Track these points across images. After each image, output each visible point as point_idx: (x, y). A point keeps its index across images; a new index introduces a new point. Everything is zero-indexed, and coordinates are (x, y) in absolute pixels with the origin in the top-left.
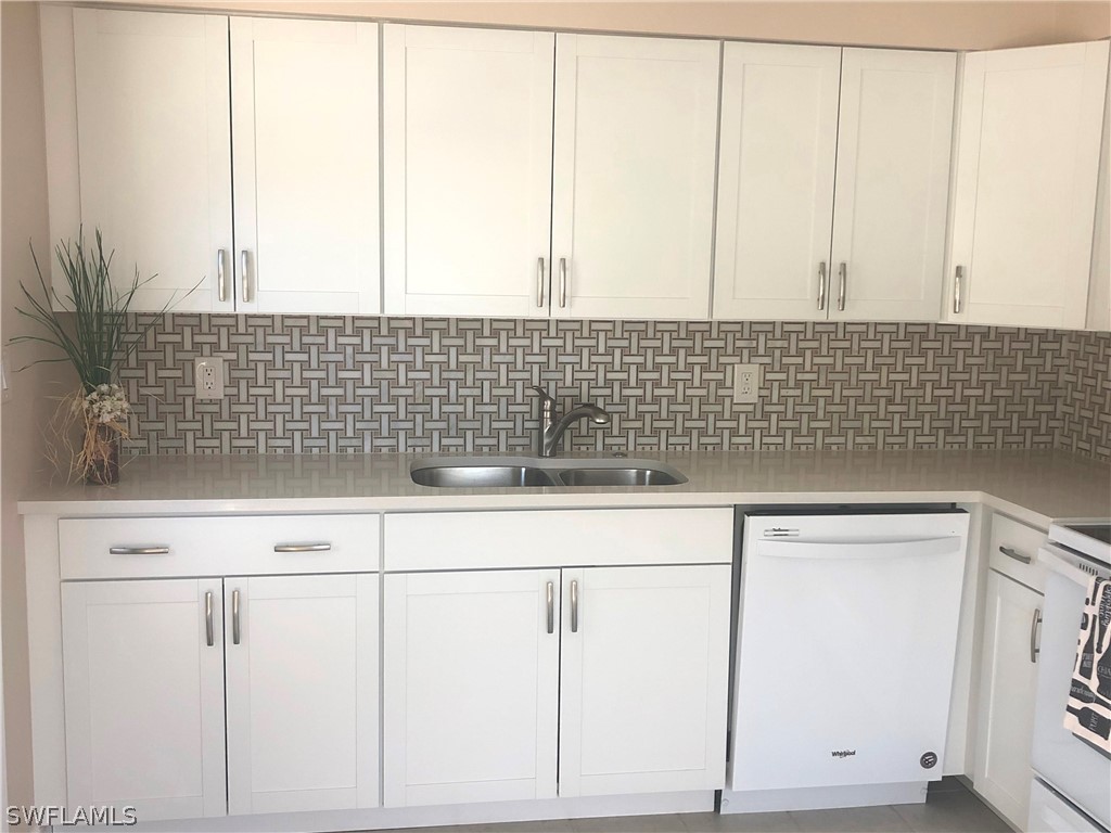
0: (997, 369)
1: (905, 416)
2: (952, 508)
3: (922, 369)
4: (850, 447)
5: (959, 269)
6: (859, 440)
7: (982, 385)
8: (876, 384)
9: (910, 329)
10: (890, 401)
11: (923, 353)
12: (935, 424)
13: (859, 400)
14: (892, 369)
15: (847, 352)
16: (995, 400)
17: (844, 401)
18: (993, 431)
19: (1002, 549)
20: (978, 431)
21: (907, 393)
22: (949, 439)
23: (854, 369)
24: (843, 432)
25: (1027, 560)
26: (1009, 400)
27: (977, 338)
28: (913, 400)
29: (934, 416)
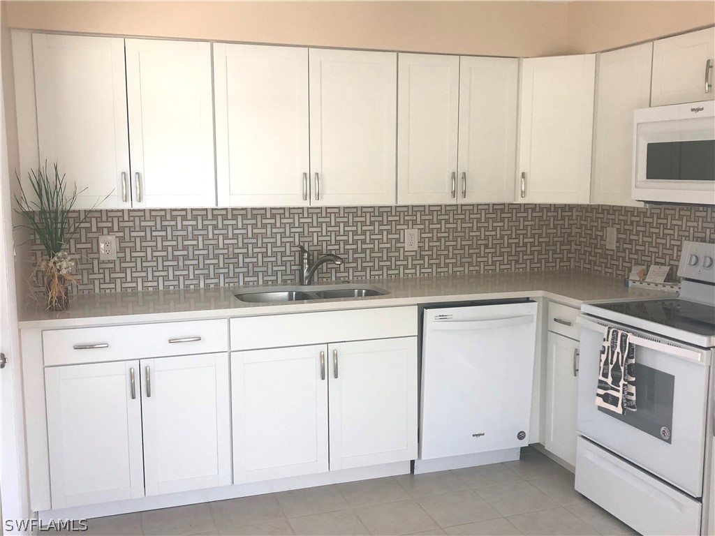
0: (540, 227)
1: (494, 254)
2: (527, 300)
3: (502, 228)
4: (466, 272)
5: (523, 174)
6: (471, 268)
7: (533, 236)
8: (479, 238)
9: (495, 207)
10: (486, 246)
11: (502, 220)
12: (510, 258)
13: (470, 247)
14: (486, 229)
15: (463, 221)
16: (540, 244)
17: (463, 247)
18: (539, 261)
19: (555, 320)
20: (532, 261)
21: (494, 242)
22: (517, 266)
23: (467, 230)
24: (462, 265)
25: (569, 324)
26: (547, 244)
27: (530, 211)
28: (498, 246)
29: (509, 254)
